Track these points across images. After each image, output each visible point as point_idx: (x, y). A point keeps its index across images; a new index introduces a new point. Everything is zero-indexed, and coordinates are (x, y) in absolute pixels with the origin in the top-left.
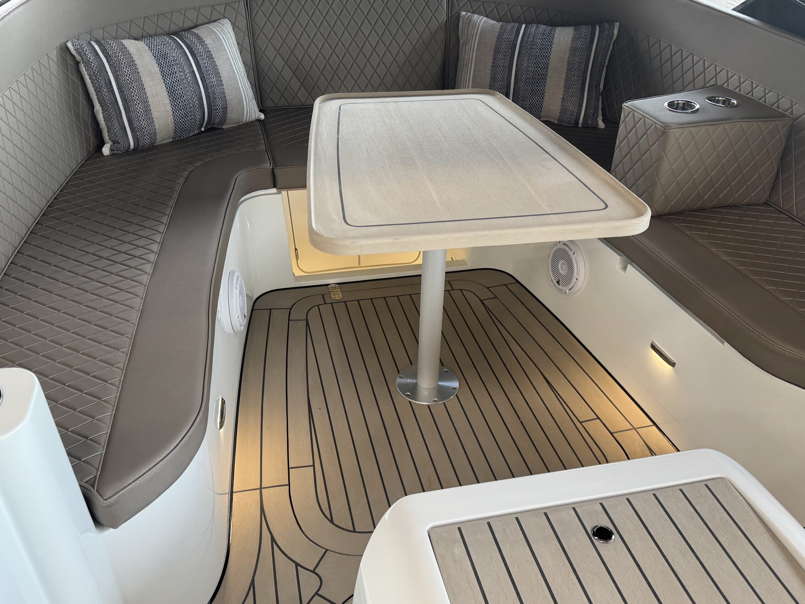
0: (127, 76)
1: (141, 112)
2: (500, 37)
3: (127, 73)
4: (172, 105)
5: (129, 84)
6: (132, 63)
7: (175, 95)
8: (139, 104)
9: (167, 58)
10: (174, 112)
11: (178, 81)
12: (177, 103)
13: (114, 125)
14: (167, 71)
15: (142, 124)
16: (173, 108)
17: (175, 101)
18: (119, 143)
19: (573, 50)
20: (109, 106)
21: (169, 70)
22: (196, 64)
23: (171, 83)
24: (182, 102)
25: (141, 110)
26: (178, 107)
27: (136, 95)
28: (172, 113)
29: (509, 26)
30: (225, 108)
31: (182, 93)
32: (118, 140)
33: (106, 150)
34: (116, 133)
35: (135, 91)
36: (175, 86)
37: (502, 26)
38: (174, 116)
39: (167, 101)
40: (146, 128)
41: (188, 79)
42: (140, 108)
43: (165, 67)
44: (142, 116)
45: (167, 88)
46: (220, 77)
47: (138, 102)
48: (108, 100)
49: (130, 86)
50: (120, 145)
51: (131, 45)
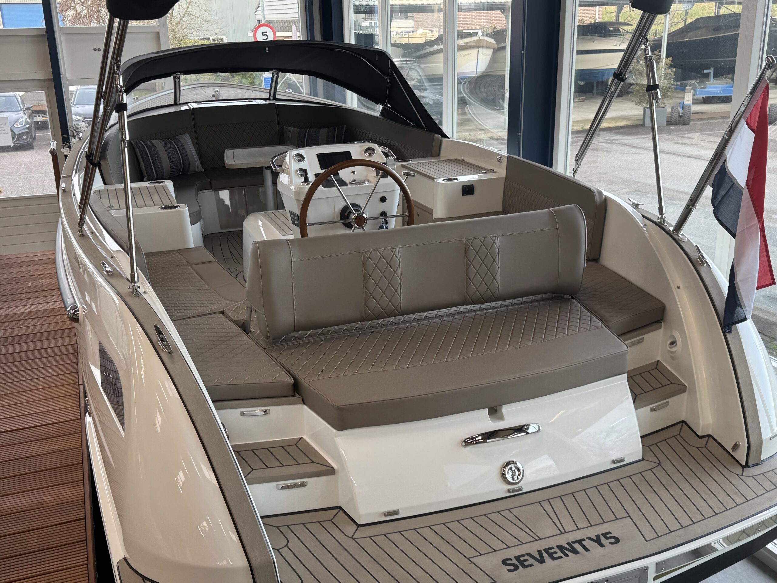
0: (153, 152)
2: (299, 134)
5: (155, 154)
6: (155, 147)
7: (171, 159)
8: (158, 162)
9: (167, 146)
11: (172, 154)
13: (149, 170)
14: (167, 150)
16: (170, 163)
22: (178, 148)
23: (169, 154)
24: (173, 161)
27: (157, 158)
29: (303, 130)
30: (189, 165)
32: (150, 175)
37: (300, 130)
38: (171, 166)
39: (168, 161)
41: (175, 153)
44: (159, 166)
46: (187, 153)
48: (146, 161)
51: (154, 142)
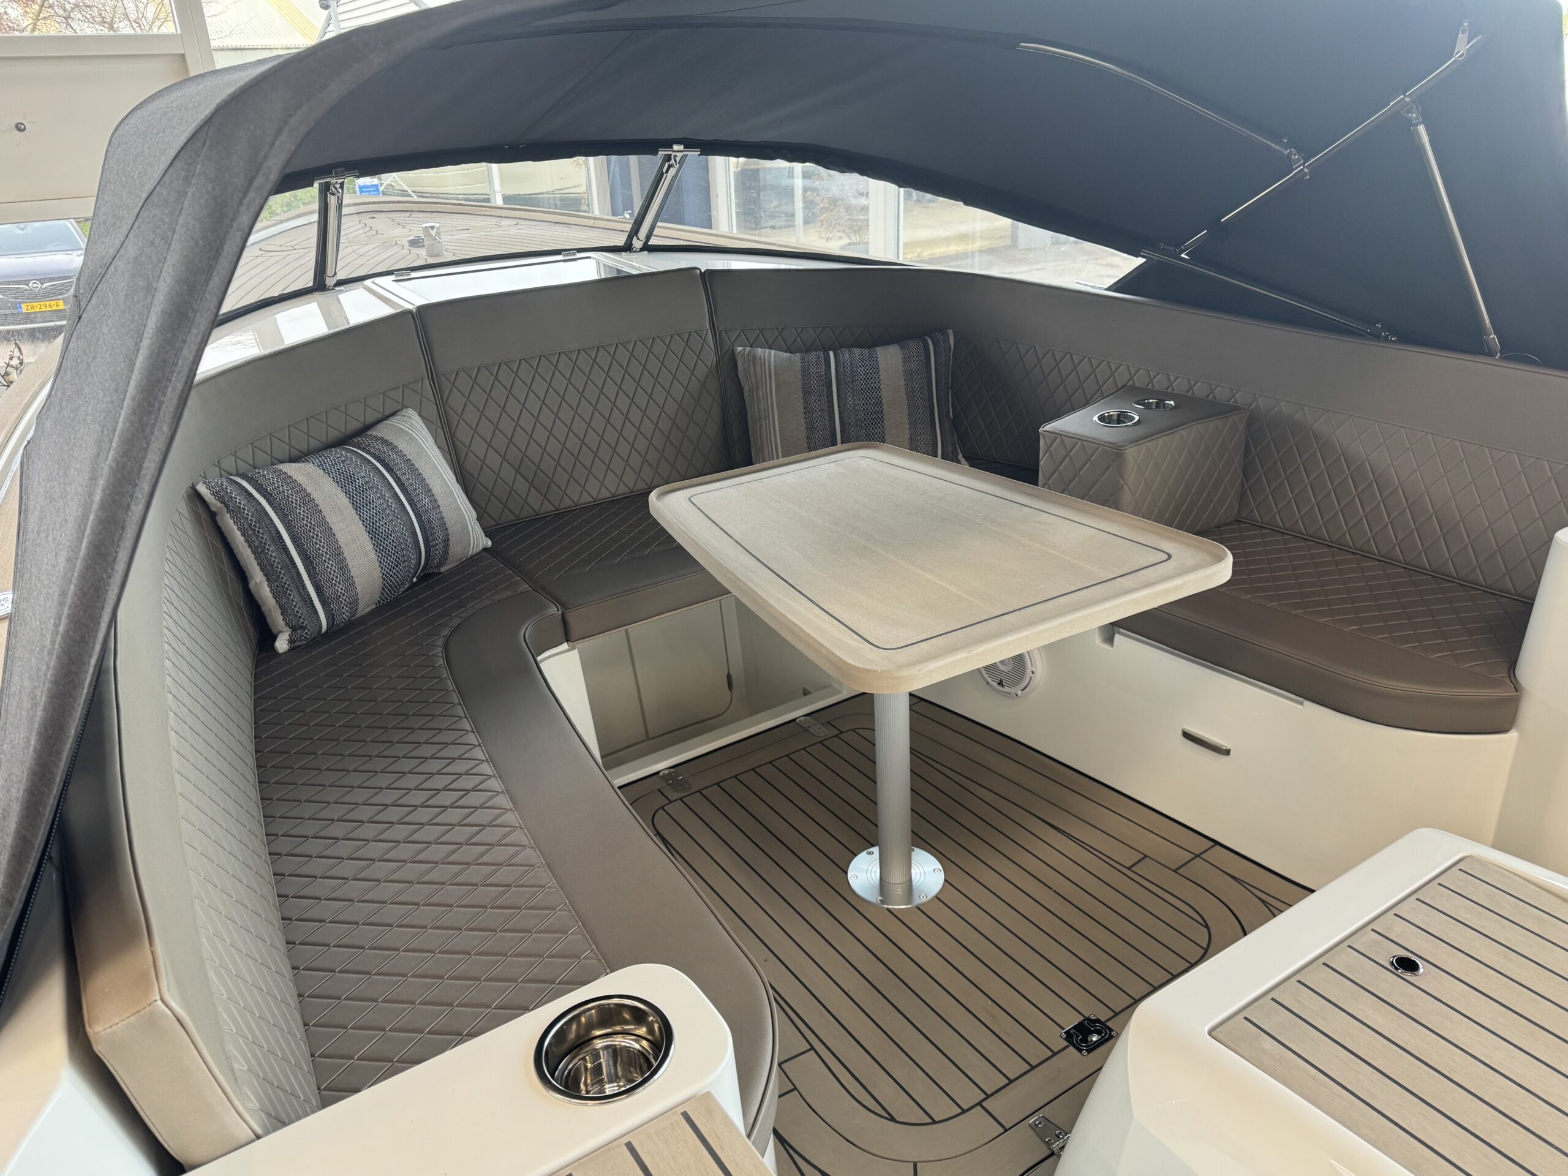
0: (303, 519)
1: (334, 571)
2: (805, 373)
3: (303, 515)
4: (376, 550)
5: (310, 531)
6: (307, 499)
7: (379, 535)
8: (329, 559)
9: (355, 481)
10: (380, 562)
11: (379, 512)
12: (383, 547)
13: (293, 601)
14: (360, 500)
15: (338, 591)
16: (379, 556)
17: (381, 545)
18: (303, 628)
19: (909, 374)
20: (280, 572)
21: (363, 499)
22: (396, 483)
23: (370, 517)
24: (390, 543)
25: (333, 568)
26: (385, 553)
27: (323, 547)
28: (377, 564)
29: (812, 356)
30: (446, 541)
31: (388, 530)
32: (303, 623)
33: (282, 644)
34: (298, 612)
35: (320, 541)
36: (376, 521)
37: (802, 359)
38: (382, 568)
39: (369, 547)
40: (344, 595)
41: (391, 506)
42: (331, 566)
43: (356, 495)
44: (337, 577)
45: (366, 527)
46: (433, 495)
47: (328, 556)
48: (277, 563)
49: (311, 534)
50: (307, 631)
